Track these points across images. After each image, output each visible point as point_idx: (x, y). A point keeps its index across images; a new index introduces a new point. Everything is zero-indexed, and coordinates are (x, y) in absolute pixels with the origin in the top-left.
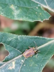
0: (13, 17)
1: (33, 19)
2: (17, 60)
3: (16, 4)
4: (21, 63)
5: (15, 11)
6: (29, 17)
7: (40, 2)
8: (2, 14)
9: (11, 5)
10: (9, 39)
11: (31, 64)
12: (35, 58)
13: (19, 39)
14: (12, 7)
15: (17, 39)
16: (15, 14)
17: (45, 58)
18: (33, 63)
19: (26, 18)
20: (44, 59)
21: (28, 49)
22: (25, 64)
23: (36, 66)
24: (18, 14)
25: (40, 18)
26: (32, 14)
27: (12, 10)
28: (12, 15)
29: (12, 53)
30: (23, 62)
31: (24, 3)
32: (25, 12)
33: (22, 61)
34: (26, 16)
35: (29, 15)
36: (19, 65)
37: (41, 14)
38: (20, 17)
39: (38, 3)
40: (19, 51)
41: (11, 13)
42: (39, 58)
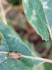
0: (30, 19)
1: (39, 32)
2: (2, 54)
3: (37, 11)
4: (4, 59)
5: (34, 16)
6: (39, 29)
7: (49, 23)
8: (26, 11)
9: (34, 9)
10: (9, 35)
11: (11, 65)
12: (17, 62)
13: (16, 40)
14: (34, 12)
15: (14, 39)
16: (32, 19)
17: (25, 67)
18: (14, 65)
19: (37, 28)
20: (23, 67)
21: (15, 52)
22: (6, 61)
23: (15, 69)
24: (34, 21)
25: (43, 36)
26: (41, 28)
27: (32, 14)
28: (30, 18)
29: (3, 47)
30: (6, 59)
31: (42, 15)
32: (38, 23)
33: (6, 57)
34: (37, 27)
35: (39, 28)
36: (1, 59)
37: (45, 33)
38: (33, 24)
39: (48, 23)
40: (8, 48)
41: (30, 16)
42: (20, 64)
